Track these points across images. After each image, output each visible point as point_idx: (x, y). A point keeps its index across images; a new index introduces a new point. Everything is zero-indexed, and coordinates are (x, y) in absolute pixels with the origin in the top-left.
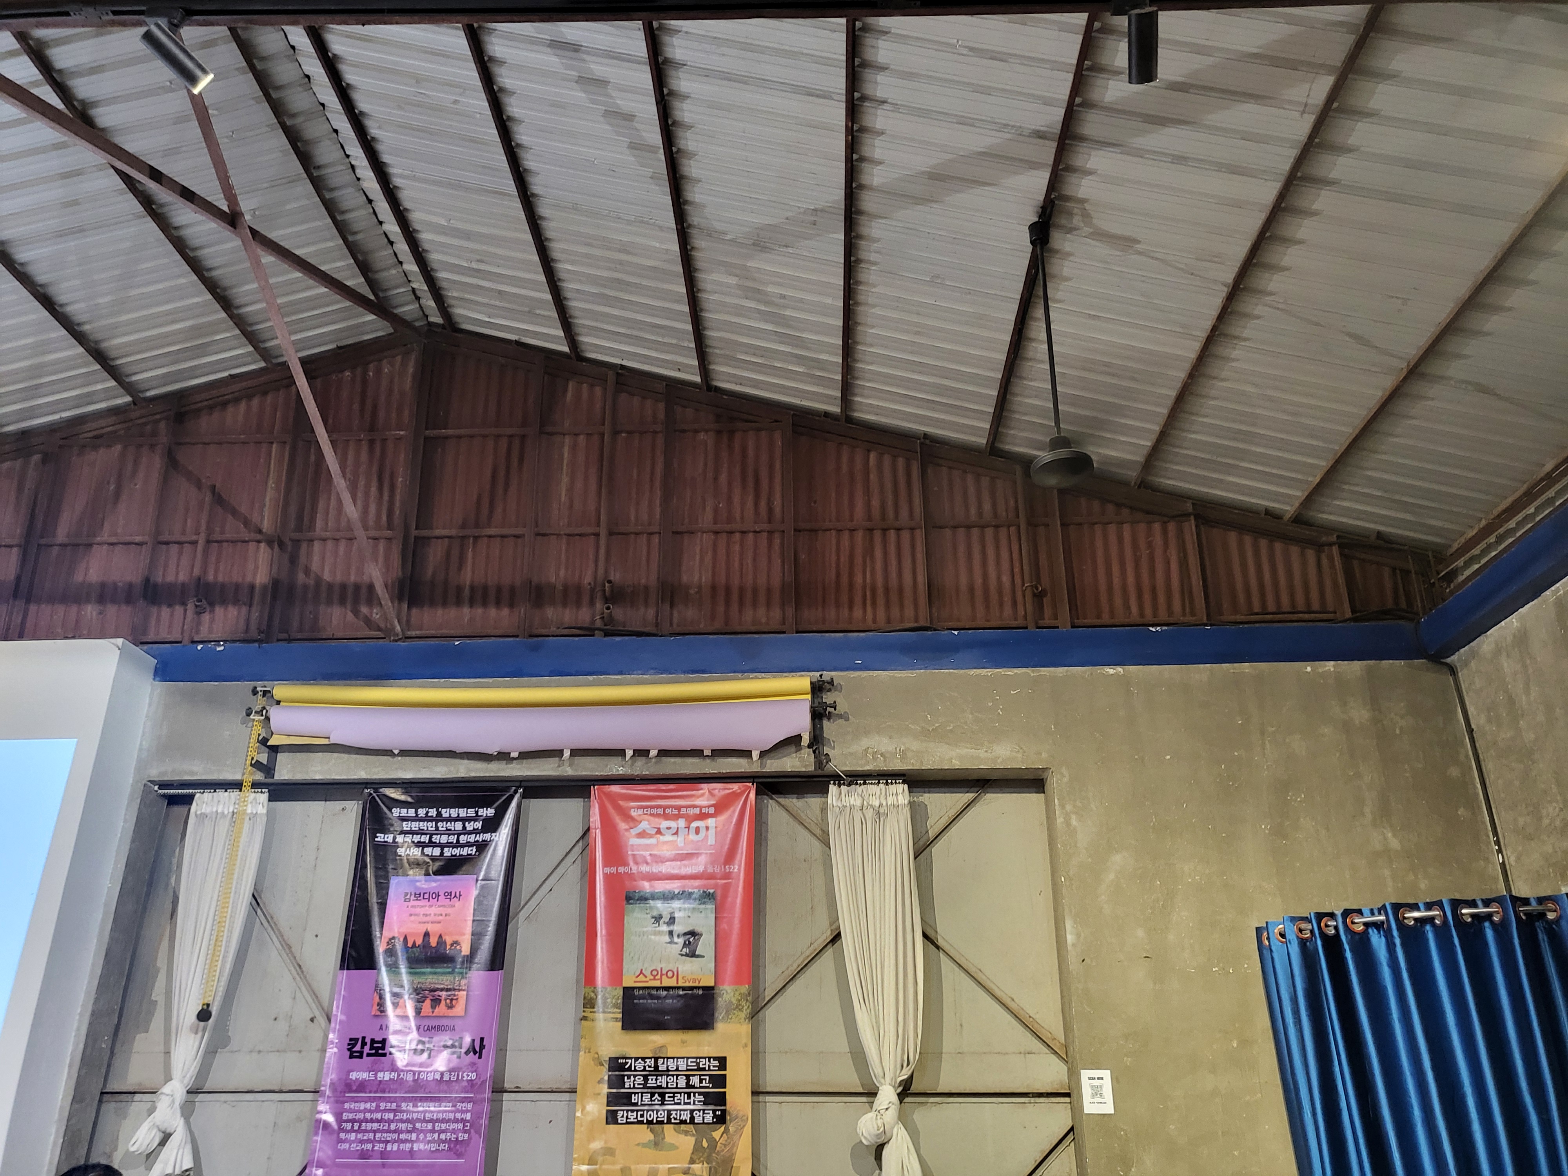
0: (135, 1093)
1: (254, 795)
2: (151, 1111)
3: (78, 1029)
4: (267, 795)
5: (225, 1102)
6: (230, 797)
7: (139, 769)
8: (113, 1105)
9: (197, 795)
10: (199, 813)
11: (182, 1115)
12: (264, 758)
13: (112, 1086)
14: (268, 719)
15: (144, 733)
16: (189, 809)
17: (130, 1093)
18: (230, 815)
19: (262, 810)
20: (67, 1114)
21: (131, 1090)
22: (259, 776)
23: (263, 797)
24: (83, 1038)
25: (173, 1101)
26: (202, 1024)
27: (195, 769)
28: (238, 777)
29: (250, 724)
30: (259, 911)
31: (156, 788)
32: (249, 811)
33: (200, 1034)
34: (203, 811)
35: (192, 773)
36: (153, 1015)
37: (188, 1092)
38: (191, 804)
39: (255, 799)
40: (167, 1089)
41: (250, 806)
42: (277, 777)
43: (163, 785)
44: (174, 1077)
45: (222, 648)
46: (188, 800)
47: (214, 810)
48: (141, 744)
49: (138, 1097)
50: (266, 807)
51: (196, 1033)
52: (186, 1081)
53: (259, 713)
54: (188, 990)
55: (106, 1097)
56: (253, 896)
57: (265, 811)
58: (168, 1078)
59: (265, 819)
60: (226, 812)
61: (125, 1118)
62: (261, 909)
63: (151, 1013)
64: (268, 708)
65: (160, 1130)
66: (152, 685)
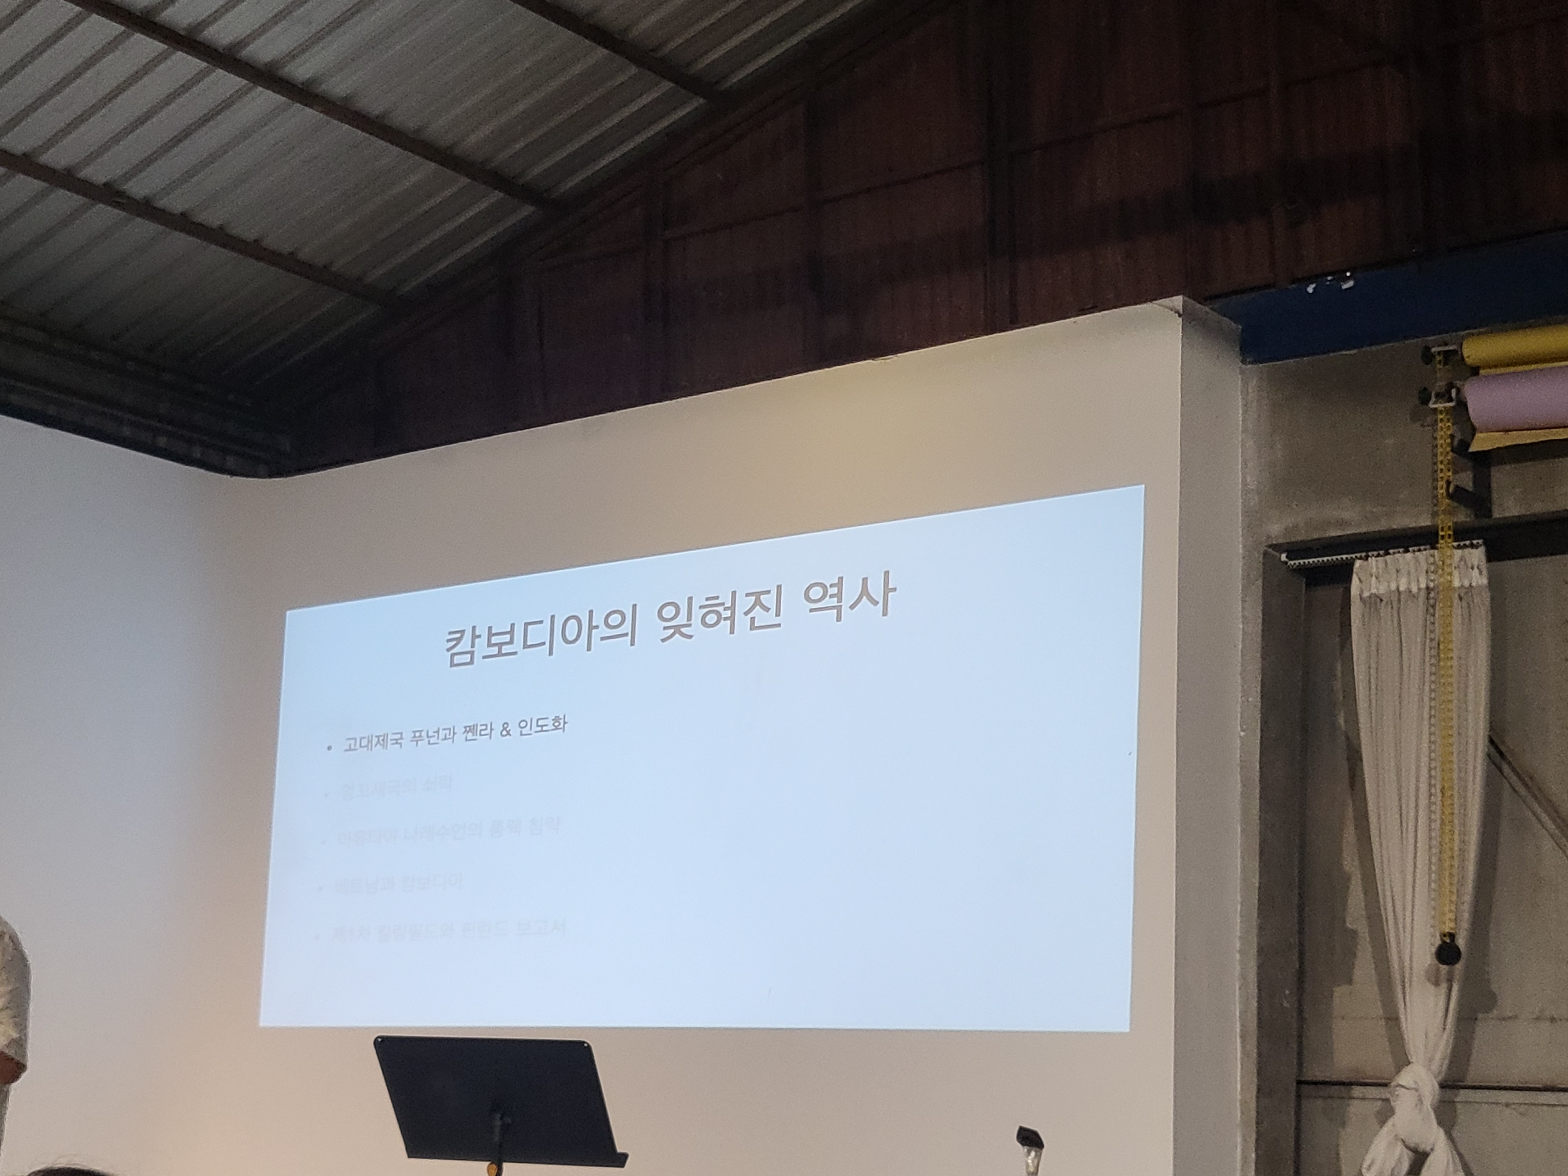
0: (1351, 1084)
1: (1459, 552)
2: (1386, 1113)
3: (1243, 977)
4: (1482, 549)
5: (1507, 1105)
6: (1417, 560)
7: (1249, 528)
8: (1319, 1102)
9: (1358, 563)
10: (1366, 594)
11: (1440, 1123)
12: (1466, 480)
13: (1315, 1072)
14: (1462, 405)
15: (1245, 463)
16: (1348, 590)
17: (1343, 1084)
18: (1423, 594)
19: (1479, 579)
20: (1253, 1114)
21: (1343, 1078)
22: (1463, 516)
23: (1477, 555)
24: (1253, 990)
25: (1420, 1100)
26: (1444, 968)
27: (1346, 515)
28: (1425, 521)
29: (1429, 419)
30: (1506, 769)
31: (1284, 557)
32: (1456, 584)
33: (1444, 985)
34: (1374, 591)
35: (1342, 523)
36: (1354, 955)
37: (1443, 1086)
38: (1349, 579)
39: (1462, 559)
40: (1405, 1078)
41: (1456, 573)
42: (1497, 514)
43: (1296, 550)
44: (1413, 1060)
45: (1351, 284)
46: (1344, 573)
47: (1393, 587)
48: (1245, 483)
49: (1357, 1091)
50: (1485, 572)
51: (1437, 984)
52: (1435, 1067)
53: (1444, 396)
54: (1408, 913)
55: (1305, 1089)
56: (1491, 741)
57: (1485, 581)
58: (1402, 1061)
59: (1487, 595)
60: (1414, 590)
61: (1343, 1124)
62: (1509, 763)
63: (1350, 954)
64: (1458, 383)
65: (1407, 1147)
66: (1242, 372)
